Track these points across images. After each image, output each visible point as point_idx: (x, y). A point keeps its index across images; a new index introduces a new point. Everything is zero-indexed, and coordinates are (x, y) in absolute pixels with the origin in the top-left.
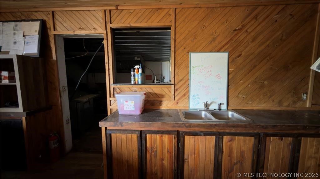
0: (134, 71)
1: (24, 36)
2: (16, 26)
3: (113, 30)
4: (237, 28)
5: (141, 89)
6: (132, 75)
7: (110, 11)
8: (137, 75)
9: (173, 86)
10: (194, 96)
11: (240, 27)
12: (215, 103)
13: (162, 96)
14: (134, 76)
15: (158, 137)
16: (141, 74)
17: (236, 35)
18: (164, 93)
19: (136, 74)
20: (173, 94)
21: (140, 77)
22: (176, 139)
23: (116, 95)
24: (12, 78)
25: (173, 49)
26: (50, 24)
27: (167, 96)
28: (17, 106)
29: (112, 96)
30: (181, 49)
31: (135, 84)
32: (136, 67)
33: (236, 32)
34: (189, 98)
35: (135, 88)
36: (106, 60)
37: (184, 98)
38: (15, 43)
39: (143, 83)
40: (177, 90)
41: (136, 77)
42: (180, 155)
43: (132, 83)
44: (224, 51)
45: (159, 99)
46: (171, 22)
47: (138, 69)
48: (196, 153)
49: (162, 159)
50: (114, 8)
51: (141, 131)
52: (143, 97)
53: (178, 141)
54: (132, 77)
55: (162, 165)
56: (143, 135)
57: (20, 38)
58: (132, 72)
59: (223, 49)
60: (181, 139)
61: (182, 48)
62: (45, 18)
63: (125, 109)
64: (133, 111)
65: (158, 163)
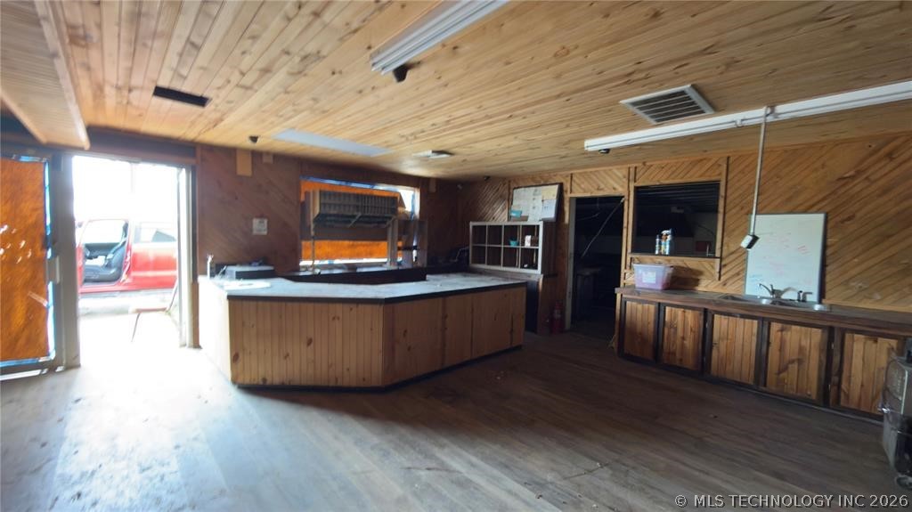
0: (660, 238)
1: (543, 201)
2: (536, 191)
3: (637, 189)
4: (847, 175)
5: (669, 261)
6: (657, 242)
7: (636, 168)
8: (665, 243)
9: (718, 260)
10: (754, 276)
11: (852, 173)
12: (794, 290)
13: (701, 273)
14: (660, 243)
15: (680, 311)
16: (670, 241)
17: (844, 185)
18: (702, 269)
19: (663, 242)
20: (718, 270)
21: (668, 246)
22: (702, 317)
23: (634, 265)
24: (534, 242)
25: (721, 209)
26: (567, 186)
27: (707, 273)
28: (536, 268)
29: (628, 268)
30: (734, 211)
31: (660, 254)
32: (665, 232)
33: (843, 182)
34: (744, 279)
35: (660, 259)
36: (625, 225)
37: (736, 279)
38: (534, 208)
39: (672, 253)
40: (725, 265)
41: (663, 246)
42: (708, 337)
43: (657, 252)
44: (818, 212)
45: (694, 277)
46: (720, 174)
47: (667, 235)
48: (730, 337)
49: (683, 338)
50: (639, 165)
51: (659, 304)
52: (670, 271)
53: (705, 320)
54: (657, 246)
55: (683, 345)
56: (662, 308)
57: (538, 203)
58: (658, 240)
59: (815, 209)
60: (709, 318)
61: (738, 208)
62: (563, 181)
63: (644, 281)
64: (654, 284)
65: (678, 342)
